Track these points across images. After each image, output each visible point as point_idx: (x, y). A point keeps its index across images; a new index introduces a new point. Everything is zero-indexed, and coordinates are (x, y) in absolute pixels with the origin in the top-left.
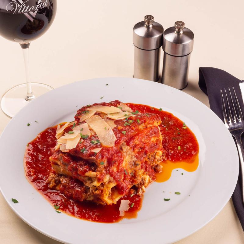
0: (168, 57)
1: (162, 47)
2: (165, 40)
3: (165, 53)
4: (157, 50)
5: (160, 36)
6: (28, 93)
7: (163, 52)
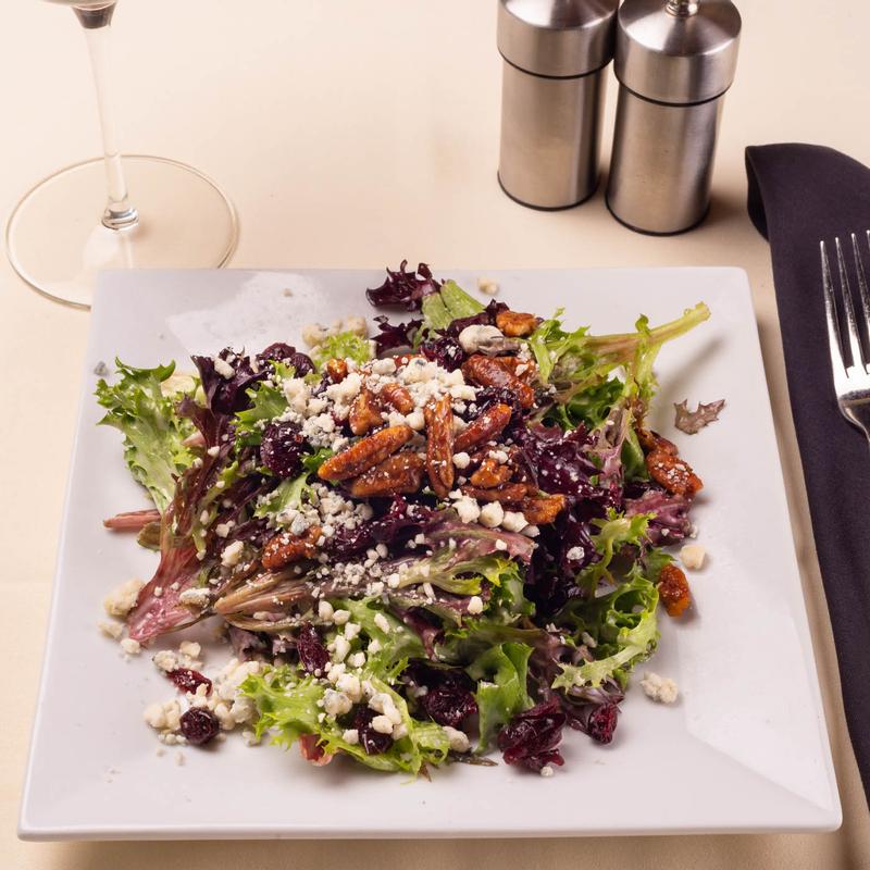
0: (634, 105)
1: (611, 64)
2: (624, 39)
3: (624, 91)
4: (592, 77)
5: (603, 24)
6: (112, 200)
7: (618, 83)
